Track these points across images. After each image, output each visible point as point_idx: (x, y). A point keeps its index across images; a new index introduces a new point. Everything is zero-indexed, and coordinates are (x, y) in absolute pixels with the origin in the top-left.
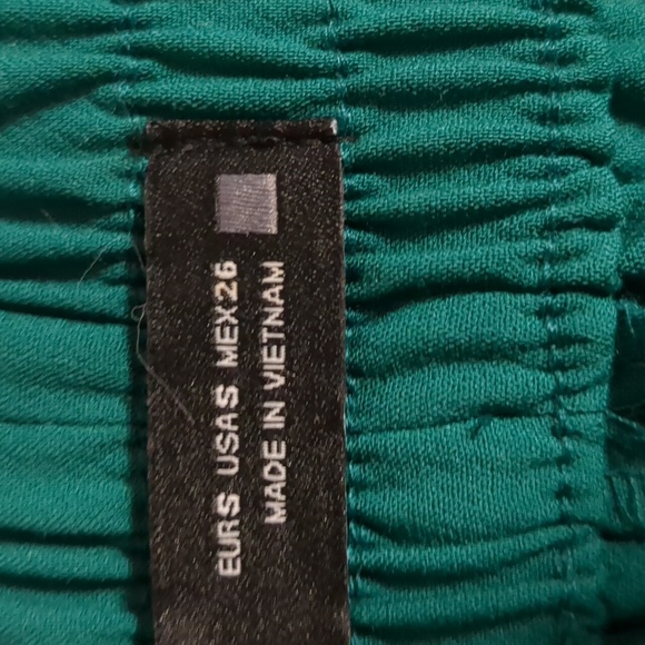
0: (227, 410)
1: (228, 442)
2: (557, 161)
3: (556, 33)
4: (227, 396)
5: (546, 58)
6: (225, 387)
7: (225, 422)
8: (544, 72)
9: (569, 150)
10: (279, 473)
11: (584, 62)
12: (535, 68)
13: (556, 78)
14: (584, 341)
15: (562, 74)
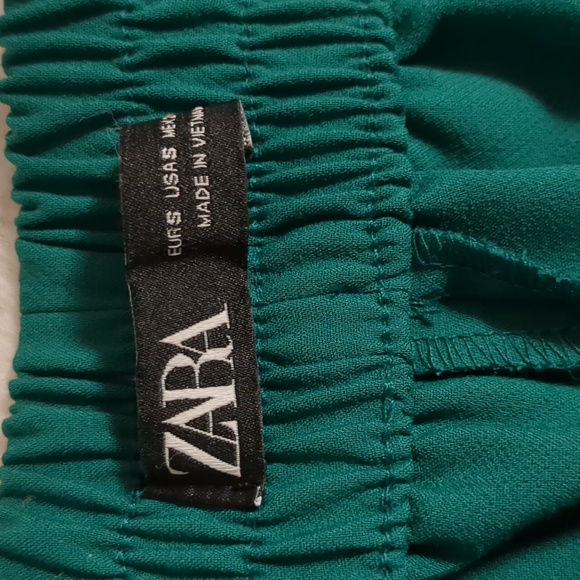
0: (169, 161)
1: (171, 178)
2: (374, 150)
3: (372, 83)
4: (169, 153)
5: (367, 96)
6: (168, 148)
7: (168, 167)
8: (366, 103)
9: (381, 144)
10: (206, 195)
11: (388, 97)
12: (361, 101)
13: (373, 106)
14: (393, 244)
15: (376, 104)
